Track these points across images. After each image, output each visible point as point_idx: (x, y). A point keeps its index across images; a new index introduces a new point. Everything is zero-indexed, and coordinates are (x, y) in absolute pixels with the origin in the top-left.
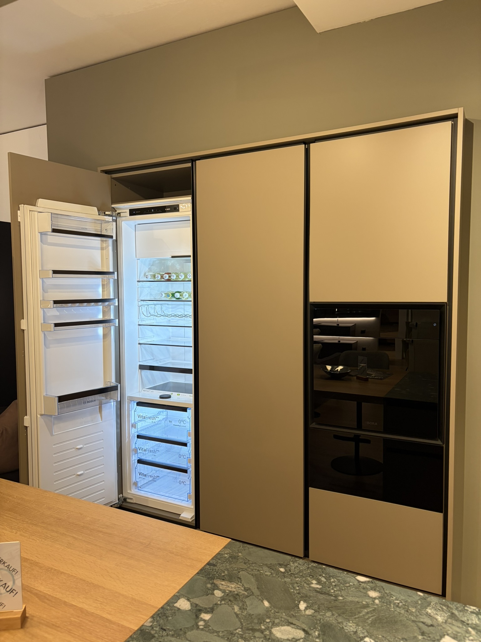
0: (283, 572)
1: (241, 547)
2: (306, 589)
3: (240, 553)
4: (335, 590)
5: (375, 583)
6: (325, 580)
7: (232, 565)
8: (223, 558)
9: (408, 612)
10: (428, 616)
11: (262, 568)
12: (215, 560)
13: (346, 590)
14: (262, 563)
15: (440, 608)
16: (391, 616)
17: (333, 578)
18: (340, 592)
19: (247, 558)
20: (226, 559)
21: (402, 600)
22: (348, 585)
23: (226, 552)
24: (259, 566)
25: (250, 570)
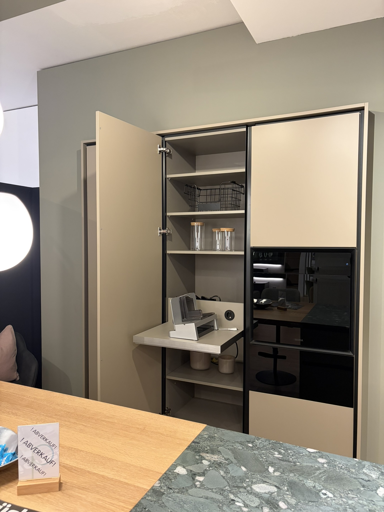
0: (251, 447)
1: (216, 430)
2: (271, 458)
3: (216, 434)
4: (293, 459)
5: (321, 453)
6: (284, 452)
7: (212, 442)
8: (203, 438)
9: (350, 472)
10: (365, 474)
11: (235, 444)
12: (197, 439)
13: (301, 458)
14: (234, 441)
15: (372, 469)
16: (338, 475)
17: (290, 450)
18: (297, 460)
19: (221, 437)
20: (207, 438)
21: (344, 464)
22: (301, 455)
23: (204, 434)
24: (232, 443)
25: (226, 446)
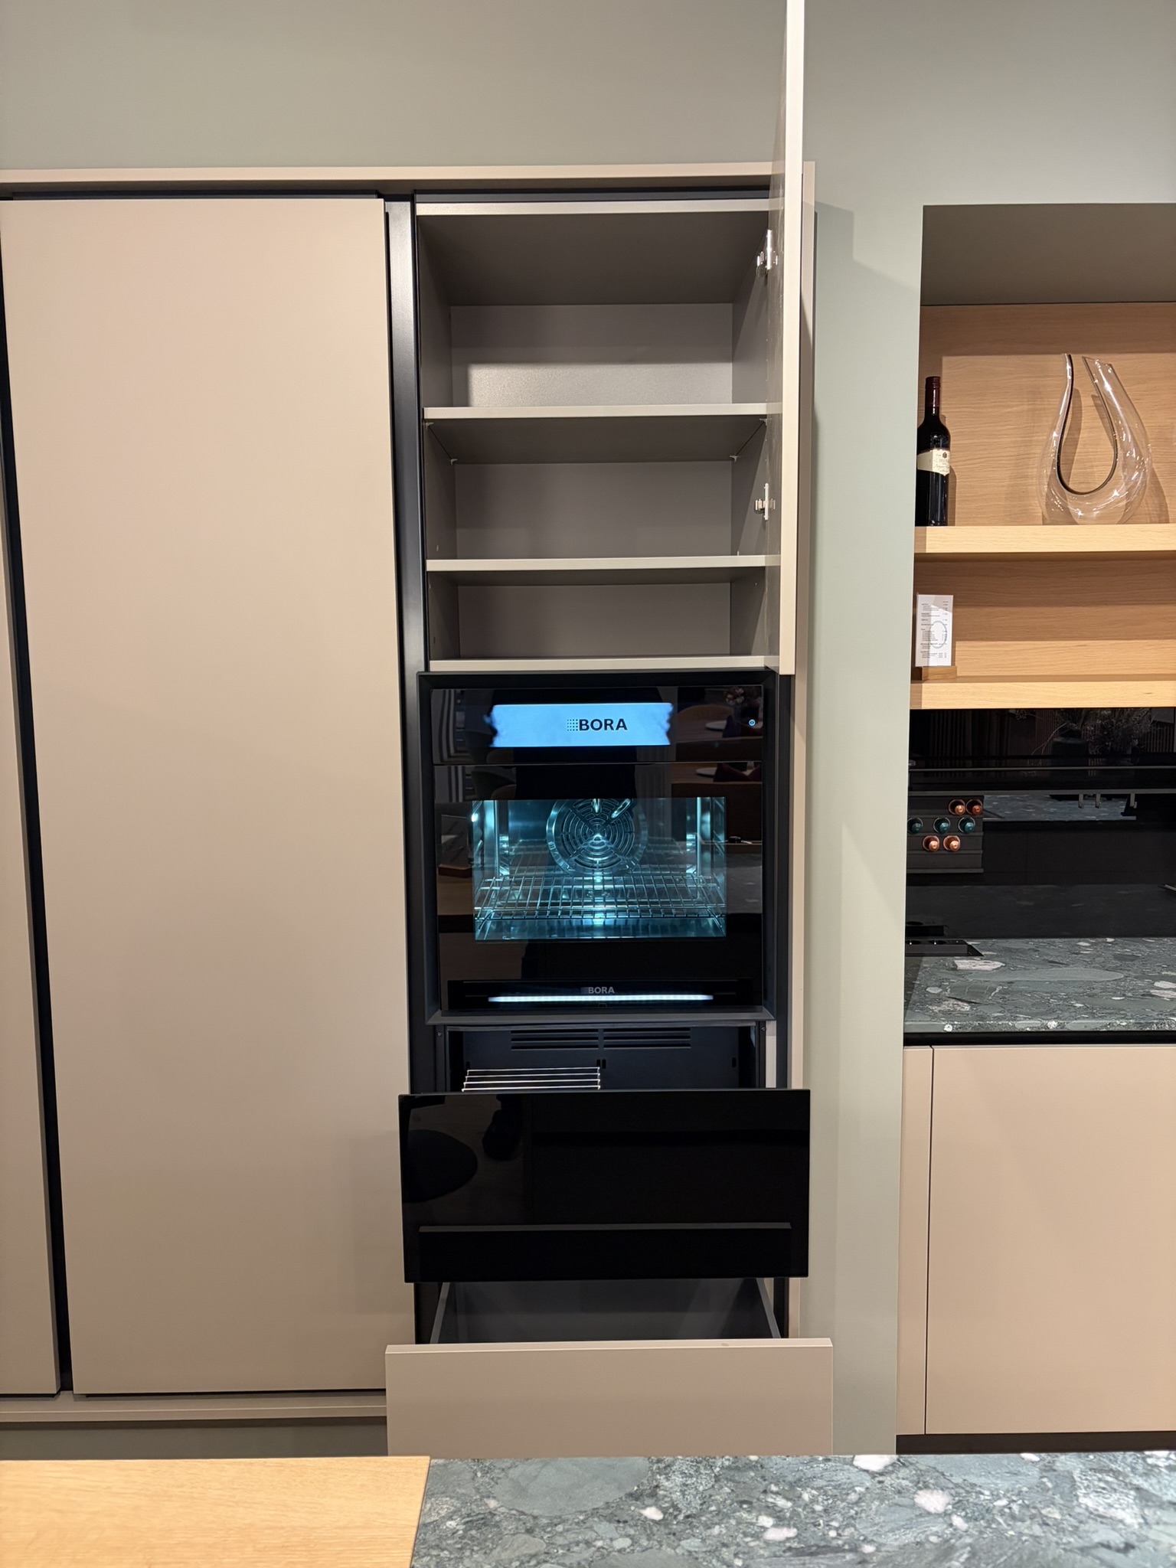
0: (660, 1521)
1: (479, 1474)
3: (488, 1497)
5: (911, 1464)
6: (789, 1504)
7: (495, 1553)
8: (448, 1538)
9: (1047, 1525)
10: (1099, 1519)
11: (591, 1528)
15: (1102, 1485)
23: (443, 1513)
24: (577, 1523)
